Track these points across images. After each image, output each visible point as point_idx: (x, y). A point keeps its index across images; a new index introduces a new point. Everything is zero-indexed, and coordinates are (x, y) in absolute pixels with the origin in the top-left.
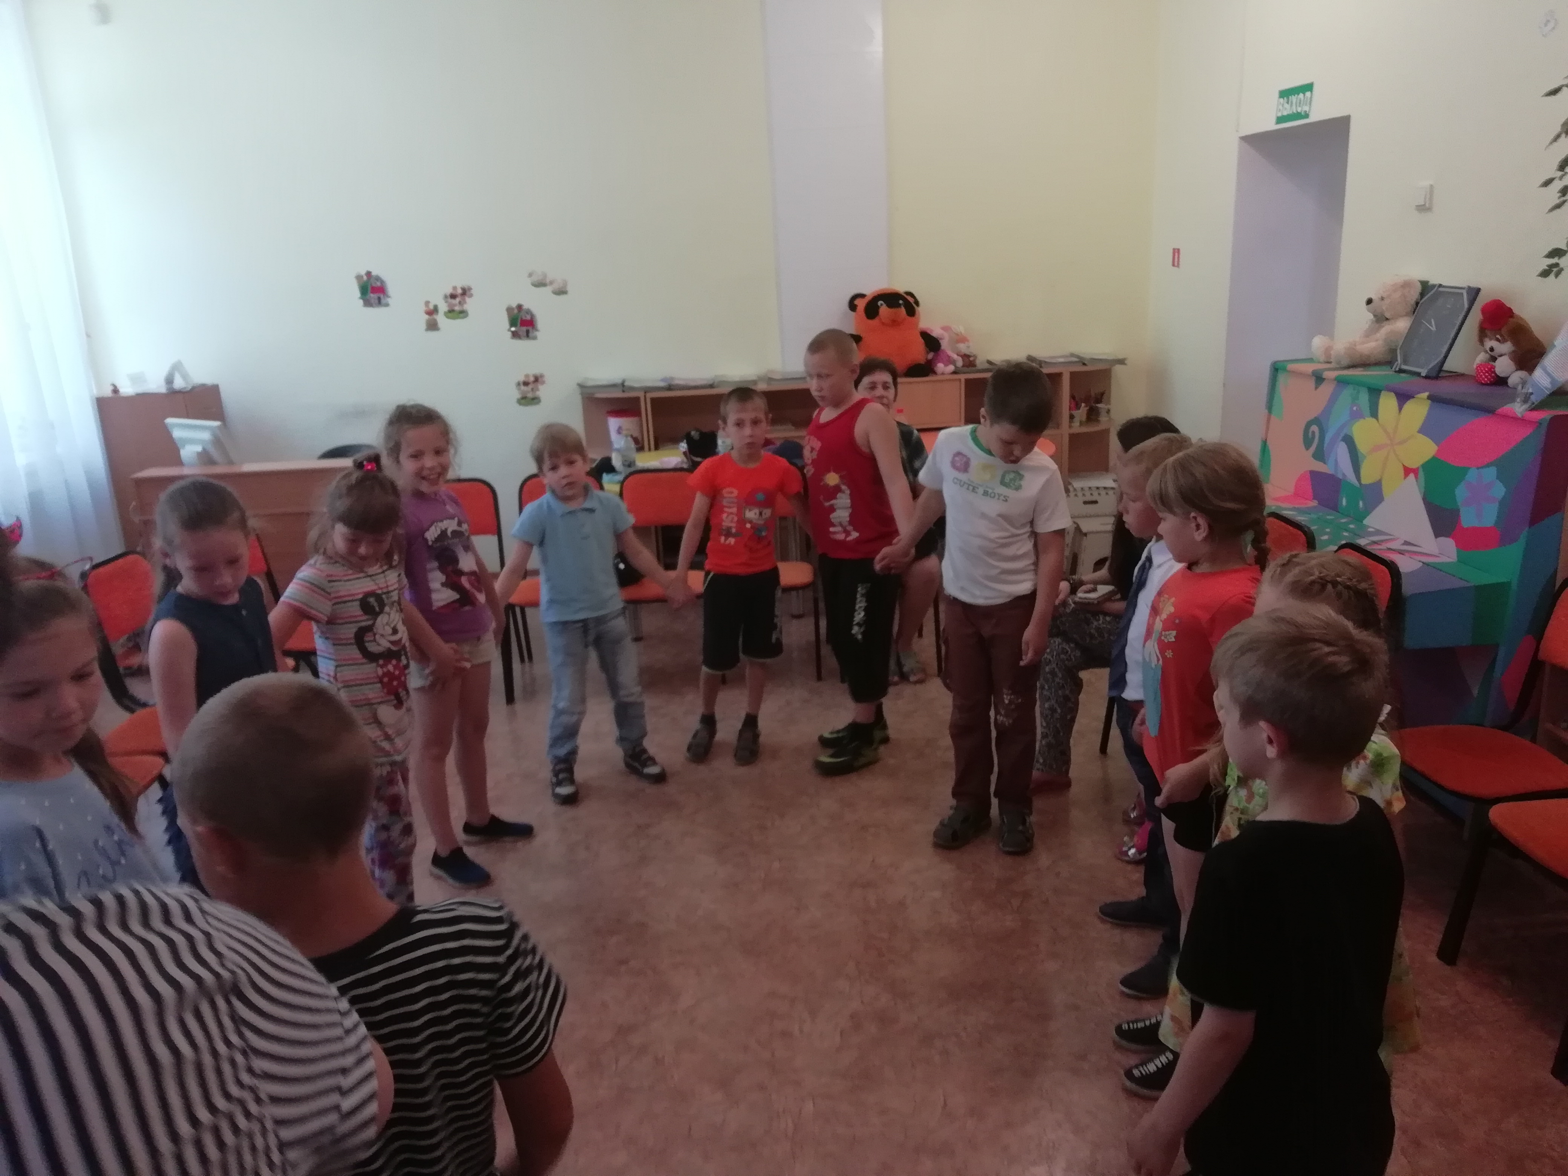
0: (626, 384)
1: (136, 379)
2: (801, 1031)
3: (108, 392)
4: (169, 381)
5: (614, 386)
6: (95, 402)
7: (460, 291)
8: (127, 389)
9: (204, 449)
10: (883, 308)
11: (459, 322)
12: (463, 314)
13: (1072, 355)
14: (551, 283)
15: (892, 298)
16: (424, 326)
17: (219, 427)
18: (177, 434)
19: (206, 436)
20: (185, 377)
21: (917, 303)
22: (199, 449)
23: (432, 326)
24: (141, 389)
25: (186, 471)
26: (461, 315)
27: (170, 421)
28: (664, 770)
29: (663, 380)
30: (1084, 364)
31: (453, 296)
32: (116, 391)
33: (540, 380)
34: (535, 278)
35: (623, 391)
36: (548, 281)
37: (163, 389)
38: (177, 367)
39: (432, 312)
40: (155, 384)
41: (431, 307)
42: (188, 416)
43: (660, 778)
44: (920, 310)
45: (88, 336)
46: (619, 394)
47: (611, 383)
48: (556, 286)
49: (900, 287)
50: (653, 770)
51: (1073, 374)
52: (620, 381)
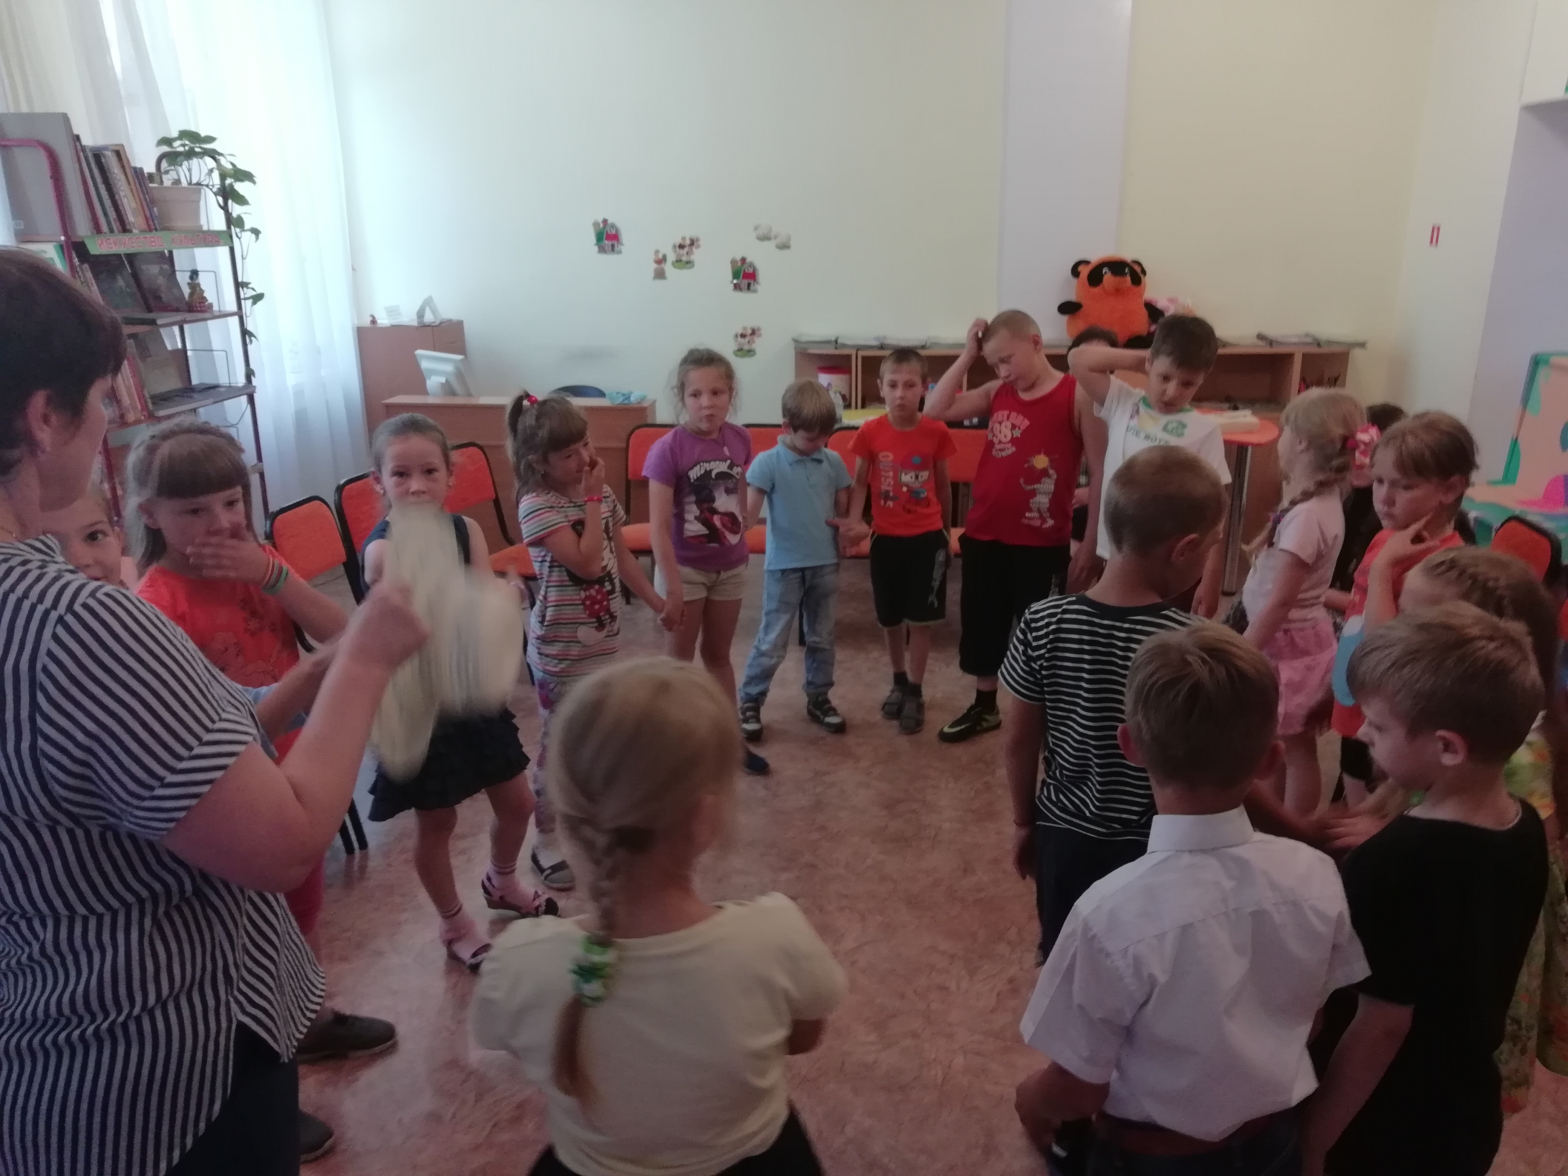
0: (839, 341)
1: (392, 311)
2: (958, 987)
3: (367, 322)
4: (421, 314)
5: (828, 342)
6: (356, 329)
7: (688, 242)
8: (384, 321)
9: (447, 380)
10: (1108, 276)
11: (685, 272)
12: (689, 264)
13: (1307, 335)
14: (776, 237)
15: (1118, 267)
16: (652, 275)
17: (462, 360)
18: (425, 365)
19: (449, 368)
20: (434, 312)
21: (1144, 272)
22: (443, 380)
23: (660, 275)
24: (395, 322)
25: (430, 400)
26: (688, 265)
27: (419, 352)
28: (844, 721)
29: (875, 339)
30: (1319, 345)
31: (681, 247)
32: (374, 322)
33: (757, 333)
34: (760, 232)
35: (836, 348)
36: (772, 235)
37: (415, 323)
38: (428, 302)
39: (661, 261)
40: (408, 317)
41: (660, 256)
42: (435, 349)
43: (840, 729)
44: (1147, 280)
45: (353, 269)
46: (831, 351)
47: (826, 340)
48: (779, 241)
49: (1128, 255)
50: (833, 720)
51: (1305, 356)
52: (833, 339)
